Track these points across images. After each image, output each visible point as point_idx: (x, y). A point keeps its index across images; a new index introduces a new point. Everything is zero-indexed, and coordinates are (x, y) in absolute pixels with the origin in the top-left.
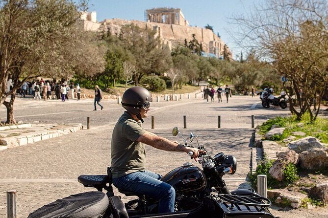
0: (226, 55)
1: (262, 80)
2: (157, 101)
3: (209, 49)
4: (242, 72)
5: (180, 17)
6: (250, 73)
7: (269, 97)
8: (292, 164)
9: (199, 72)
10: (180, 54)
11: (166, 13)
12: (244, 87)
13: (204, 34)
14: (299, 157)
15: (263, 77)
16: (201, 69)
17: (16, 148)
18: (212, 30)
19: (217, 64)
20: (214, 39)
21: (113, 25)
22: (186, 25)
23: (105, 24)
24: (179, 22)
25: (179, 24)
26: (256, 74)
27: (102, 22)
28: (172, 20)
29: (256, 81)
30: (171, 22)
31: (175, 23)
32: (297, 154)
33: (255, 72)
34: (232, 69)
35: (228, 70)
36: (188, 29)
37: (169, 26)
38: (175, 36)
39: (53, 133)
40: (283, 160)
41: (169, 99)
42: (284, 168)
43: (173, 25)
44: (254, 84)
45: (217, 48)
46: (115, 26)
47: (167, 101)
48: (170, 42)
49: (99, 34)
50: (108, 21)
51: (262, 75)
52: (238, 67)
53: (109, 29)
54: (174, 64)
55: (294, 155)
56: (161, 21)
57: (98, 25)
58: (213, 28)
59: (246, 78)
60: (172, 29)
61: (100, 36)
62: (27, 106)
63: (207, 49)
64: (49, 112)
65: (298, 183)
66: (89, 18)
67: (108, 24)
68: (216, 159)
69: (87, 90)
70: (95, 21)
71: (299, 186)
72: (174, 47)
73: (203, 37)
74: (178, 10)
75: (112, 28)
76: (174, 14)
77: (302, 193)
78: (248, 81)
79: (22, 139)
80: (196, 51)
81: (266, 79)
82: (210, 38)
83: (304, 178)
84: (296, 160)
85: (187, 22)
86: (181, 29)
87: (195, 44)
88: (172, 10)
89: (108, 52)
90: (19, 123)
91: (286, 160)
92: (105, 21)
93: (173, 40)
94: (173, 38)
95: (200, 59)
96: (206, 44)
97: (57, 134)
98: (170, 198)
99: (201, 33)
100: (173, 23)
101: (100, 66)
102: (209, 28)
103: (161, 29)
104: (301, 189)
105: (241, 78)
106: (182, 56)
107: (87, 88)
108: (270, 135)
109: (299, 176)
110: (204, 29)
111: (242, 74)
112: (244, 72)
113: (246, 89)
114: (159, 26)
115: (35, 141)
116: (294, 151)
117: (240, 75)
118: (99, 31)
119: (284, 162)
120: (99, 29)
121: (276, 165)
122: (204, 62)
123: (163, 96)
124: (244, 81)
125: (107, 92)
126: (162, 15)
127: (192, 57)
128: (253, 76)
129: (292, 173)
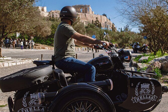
0: (113, 28)
1: (132, 40)
2: (78, 50)
3: (104, 26)
4: (122, 37)
5: (90, 9)
6: (126, 37)
7: (137, 47)
8: (158, 68)
9: (100, 36)
10: (90, 27)
11: (82, 8)
12: (123, 44)
13: (102, 18)
14: (161, 65)
15: (133, 39)
16: (101, 35)
17: (2, 68)
18: (106, 16)
19: (109, 33)
20: (107, 21)
21: (55, 13)
22: (93, 14)
23: (51, 13)
24: (89, 12)
25: (89, 13)
26: (129, 38)
27: (49, 12)
28: (86, 11)
29: (129, 41)
30: (85, 12)
31: (87, 13)
32: (160, 63)
33: (129, 37)
34: (117, 35)
35: (115, 35)
36: (94, 16)
37: (84, 14)
38: (87, 19)
39: (23, 61)
40: (153, 66)
41: (84, 49)
42: (153, 70)
43: (86, 14)
44: (128, 43)
45: (108, 25)
46: (56, 14)
47: (83, 50)
48: (84, 22)
49: (48, 18)
50: (53, 11)
51: (132, 38)
52: (120, 34)
53: (53, 15)
54: (87, 32)
55: (159, 63)
56: (80, 12)
57: (48, 14)
58: (106, 15)
59: (124, 39)
60: (86, 16)
61: (48, 19)
62: (10, 52)
63: (103, 26)
64: (21, 54)
65: (162, 78)
66: (43, 10)
67: (53, 13)
68: (119, 52)
69: (42, 45)
70: (46, 12)
71: (163, 80)
72: (86, 25)
73: (101, 20)
74: (89, 6)
75: (55, 15)
76: (86, 8)
77: (165, 83)
78: (125, 41)
79: (6, 63)
80: (98, 26)
81: (134, 40)
82: (105, 20)
83: (165, 76)
84: (160, 66)
85: (93, 12)
86: (90, 15)
87: (97, 22)
88: (85, 6)
89: (52, 25)
90: (4, 57)
91: (154, 66)
92: (51, 11)
93: (86, 21)
94: (86, 20)
95: (100, 30)
96: (103, 24)
97: (25, 62)
98: (93, 72)
99: (100, 18)
100: (86, 12)
101: (48, 32)
102: (104, 15)
103: (80, 15)
104: (164, 81)
105: (122, 40)
106: (91, 28)
107: (42, 44)
108: (141, 60)
109: (162, 75)
110: (102, 16)
111: (122, 38)
112: (123, 36)
113: (124, 45)
114: (79, 14)
115: (13, 65)
116: (158, 62)
117: (121, 38)
118: (48, 16)
119: (153, 67)
120: (48, 15)
121: (148, 69)
122: (102, 31)
123: (81, 48)
124: (123, 41)
125: (52, 46)
126: (81, 8)
127: (96, 29)
128: (128, 39)
129: (158, 73)
